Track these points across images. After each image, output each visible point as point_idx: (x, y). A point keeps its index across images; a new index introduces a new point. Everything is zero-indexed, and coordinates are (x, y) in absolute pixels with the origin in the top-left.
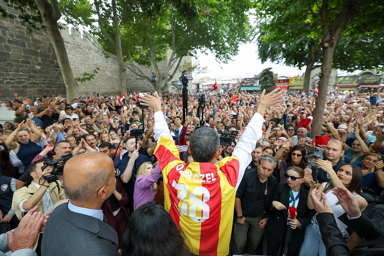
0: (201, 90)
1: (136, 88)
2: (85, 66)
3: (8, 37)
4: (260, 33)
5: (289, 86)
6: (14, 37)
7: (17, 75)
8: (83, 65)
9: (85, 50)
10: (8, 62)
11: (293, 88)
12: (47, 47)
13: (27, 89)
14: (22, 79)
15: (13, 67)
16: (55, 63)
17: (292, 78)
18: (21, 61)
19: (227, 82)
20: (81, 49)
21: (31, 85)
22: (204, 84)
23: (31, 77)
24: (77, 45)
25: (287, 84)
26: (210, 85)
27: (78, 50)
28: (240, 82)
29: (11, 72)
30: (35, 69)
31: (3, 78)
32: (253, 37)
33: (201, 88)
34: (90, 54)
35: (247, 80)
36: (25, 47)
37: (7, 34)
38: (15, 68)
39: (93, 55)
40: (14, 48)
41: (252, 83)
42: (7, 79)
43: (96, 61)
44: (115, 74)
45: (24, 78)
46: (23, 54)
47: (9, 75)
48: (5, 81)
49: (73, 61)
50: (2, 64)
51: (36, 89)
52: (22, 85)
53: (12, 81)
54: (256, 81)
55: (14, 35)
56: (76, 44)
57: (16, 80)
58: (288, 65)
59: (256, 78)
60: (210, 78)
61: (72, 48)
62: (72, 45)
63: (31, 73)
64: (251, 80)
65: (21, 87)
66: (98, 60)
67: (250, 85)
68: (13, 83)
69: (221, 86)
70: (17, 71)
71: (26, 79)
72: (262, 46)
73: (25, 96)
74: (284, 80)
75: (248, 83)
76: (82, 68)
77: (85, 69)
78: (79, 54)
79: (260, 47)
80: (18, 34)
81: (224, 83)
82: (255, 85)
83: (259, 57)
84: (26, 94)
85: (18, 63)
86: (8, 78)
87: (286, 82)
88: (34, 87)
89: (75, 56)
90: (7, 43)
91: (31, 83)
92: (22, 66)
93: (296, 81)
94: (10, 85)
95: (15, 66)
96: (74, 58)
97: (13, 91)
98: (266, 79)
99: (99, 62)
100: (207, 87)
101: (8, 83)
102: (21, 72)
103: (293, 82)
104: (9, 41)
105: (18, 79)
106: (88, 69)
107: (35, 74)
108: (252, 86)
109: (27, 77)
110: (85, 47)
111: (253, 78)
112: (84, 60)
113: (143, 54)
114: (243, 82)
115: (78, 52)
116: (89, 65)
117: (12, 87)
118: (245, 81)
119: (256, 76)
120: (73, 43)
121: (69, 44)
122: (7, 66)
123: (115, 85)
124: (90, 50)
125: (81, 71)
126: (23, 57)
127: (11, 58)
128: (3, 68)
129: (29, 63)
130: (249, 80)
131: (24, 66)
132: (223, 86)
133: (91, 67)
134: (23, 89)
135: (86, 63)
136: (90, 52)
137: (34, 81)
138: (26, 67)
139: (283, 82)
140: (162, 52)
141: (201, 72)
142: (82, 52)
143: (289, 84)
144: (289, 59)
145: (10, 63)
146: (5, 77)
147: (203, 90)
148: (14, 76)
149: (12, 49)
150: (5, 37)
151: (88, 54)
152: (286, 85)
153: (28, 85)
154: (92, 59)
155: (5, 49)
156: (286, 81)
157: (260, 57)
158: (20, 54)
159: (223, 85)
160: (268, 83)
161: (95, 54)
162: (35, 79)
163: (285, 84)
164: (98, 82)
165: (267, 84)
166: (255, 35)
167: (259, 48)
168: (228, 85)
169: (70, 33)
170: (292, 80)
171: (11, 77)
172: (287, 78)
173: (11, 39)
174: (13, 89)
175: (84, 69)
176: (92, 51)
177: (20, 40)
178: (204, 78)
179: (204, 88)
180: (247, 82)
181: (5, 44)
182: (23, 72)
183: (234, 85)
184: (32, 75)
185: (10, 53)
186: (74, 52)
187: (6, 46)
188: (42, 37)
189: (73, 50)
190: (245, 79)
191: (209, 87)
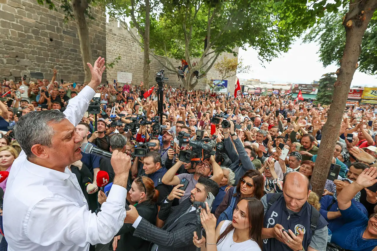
0: (245, 93)
1: (173, 84)
2: (127, 57)
3: (64, 28)
4: (326, 29)
5: (361, 99)
6: (68, 28)
7: (65, 62)
8: (125, 57)
9: (129, 43)
10: (60, 50)
11: (368, 102)
12: (93, 38)
13: (71, 75)
14: (68, 65)
15: (64, 54)
16: (98, 53)
17: (367, 89)
18: (70, 50)
19: (279, 87)
20: (125, 41)
21: (75, 71)
22: (250, 86)
23: (76, 64)
24: (123, 38)
25: (359, 95)
26: (258, 89)
27: (123, 42)
28: (293, 88)
29: (61, 58)
30: (80, 57)
31: (54, 64)
32: (315, 34)
33: (246, 91)
34: (133, 46)
35: (303, 86)
36: (75, 37)
37: (63, 26)
38: (64, 55)
39: (136, 47)
40: (67, 38)
41: (308, 91)
42: (57, 65)
43: (138, 53)
44: (155, 67)
45: (70, 65)
46: (72, 44)
47: (59, 61)
48: (55, 66)
49: (117, 52)
50: (55, 51)
51: (78, 75)
52: (67, 71)
53: (61, 67)
54: (314, 89)
55: (69, 27)
56: (122, 36)
57: (64, 66)
58: (362, 72)
59: (314, 85)
60: (261, 81)
61: (118, 40)
62: (119, 37)
63: (76, 61)
64: (308, 86)
65: (66, 72)
66: (139, 53)
67: (305, 92)
68: (61, 69)
69: (271, 90)
70: (66, 58)
71: (72, 65)
72: (326, 45)
73: (69, 81)
74: (354, 90)
75: (303, 90)
76: (124, 59)
77: (127, 60)
78: (123, 46)
79: (324, 46)
80: (72, 25)
81: (275, 88)
82: (312, 93)
83: (320, 58)
84: (69, 79)
85: (68, 51)
86: (58, 63)
87: (358, 93)
88: (76, 74)
89: (119, 47)
90: (62, 34)
91: (74, 70)
92: (70, 54)
93: (374, 93)
94: (58, 70)
95: (64, 53)
96: (118, 50)
97: (60, 75)
98: (325, 86)
99: (141, 54)
100: (254, 91)
101: (57, 68)
102: (69, 59)
103: (368, 95)
104: (64, 32)
105: (65, 65)
106: (129, 61)
107: (80, 62)
108: (308, 94)
109: (73, 64)
110: (129, 40)
111: (311, 85)
112: (127, 52)
113: (181, 49)
114: (296, 88)
115: (122, 43)
116: (131, 57)
117: (59, 72)
118: (299, 88)
119: (315, 82)
120: (120, 35)
121: (116, 36)
122: (59, 53)
123: (152, 78)
124: (134, 43)
125: (123, 62)
126: (72, 46)
127: (63, 46)
128: (55, 55)
129: (76, 51)
130: (305, 86)
131: (72, 54)
132: (274, 92)
133: (132, 59)
134: (68, 74)
135: (128, 55)
136: (134, 45)
137: (77, 68)
138: (73, 55)
139: (353, 93)
140: (202, 47)
141: (242, 72)
142: (126, 44)
143: (362, 96)
144: (365, 63)
145: (61, 51)
146: (56, 63)
147: (248, 93)
148: (63, 63)
149: (65, 39)
150: (61, 28)
151: (131, 46)
152: (358, 97)
153: (72, 71)
154: (134, 51)
155: (59, 38)
156: (359, 91)
157: (323, 59)
158: (70, 43)
159: (273, 89)
160: (327, 92)
161: (138, 46)
162: (79, 66)
163: (355, 95)
164: (137, 74)
165: (325, 93)
166: (319, 31)
167: (322, 47)
168: (280, 90)
169: (119, 26)
170: (367, 91)
171: (60, 63)
172: (360, 87)
173: (65, 30)
174: (60, 74)
175: (125, 61)
176: (135, 44)
177: (73, 31)
178: (253, 80)
179: (250, 91)
180: (302, 88)
181: (60, 34)
182: (71, 60)
183: (287, 91)
184: (77, 62)
185: (63, 42)
186: (119, 43)
187: (61, 36)
188: (91, 29)
189: (119, 41)
190: (300, 85)
191: (256, 91)
